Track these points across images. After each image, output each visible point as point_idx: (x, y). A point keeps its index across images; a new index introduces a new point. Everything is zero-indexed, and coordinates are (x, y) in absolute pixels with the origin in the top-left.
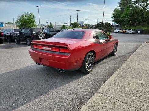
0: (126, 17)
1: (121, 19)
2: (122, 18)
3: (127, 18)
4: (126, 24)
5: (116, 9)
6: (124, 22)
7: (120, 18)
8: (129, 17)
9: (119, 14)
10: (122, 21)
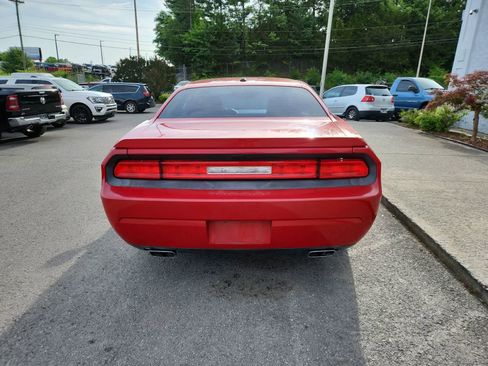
0: (199, 43)
1: (184, 49)
2: (189, 45)
3: (204, 46)
4: (202, 67)
5: (163, 13)
6: (198, 60)
7: (184, 46)
8: (209, 45)
9: (176, 33)
10: (191, 54)
